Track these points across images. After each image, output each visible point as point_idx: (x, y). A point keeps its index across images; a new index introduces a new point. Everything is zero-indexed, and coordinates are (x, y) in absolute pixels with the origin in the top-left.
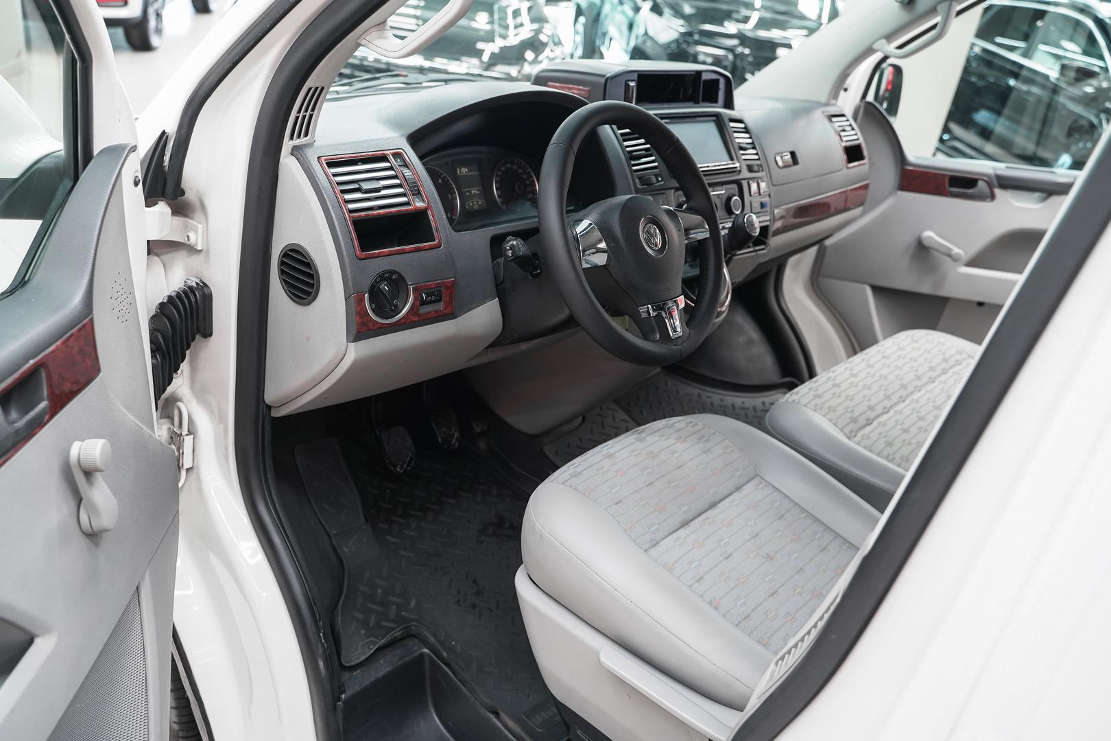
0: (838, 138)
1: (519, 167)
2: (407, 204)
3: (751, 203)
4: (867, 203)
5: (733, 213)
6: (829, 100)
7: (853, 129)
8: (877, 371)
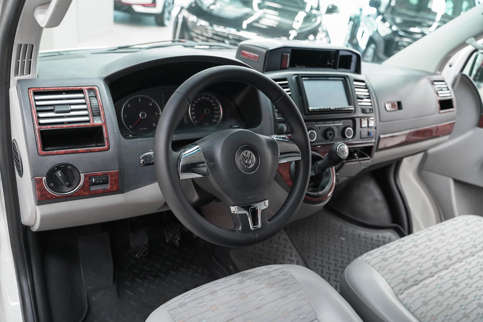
0: (436, 95)
1: (211, 99)
2: (88, 121)
3: (361, 132)
4: (452, 134)
5: (346, 138)
6: (436, 71)
7: (448, 90)
8: (433, 244)
